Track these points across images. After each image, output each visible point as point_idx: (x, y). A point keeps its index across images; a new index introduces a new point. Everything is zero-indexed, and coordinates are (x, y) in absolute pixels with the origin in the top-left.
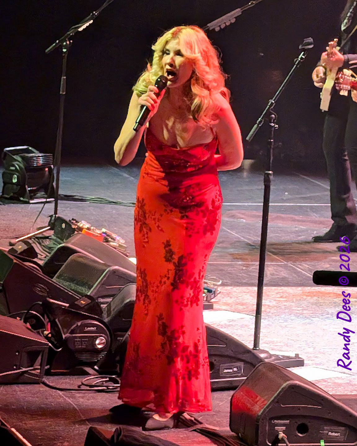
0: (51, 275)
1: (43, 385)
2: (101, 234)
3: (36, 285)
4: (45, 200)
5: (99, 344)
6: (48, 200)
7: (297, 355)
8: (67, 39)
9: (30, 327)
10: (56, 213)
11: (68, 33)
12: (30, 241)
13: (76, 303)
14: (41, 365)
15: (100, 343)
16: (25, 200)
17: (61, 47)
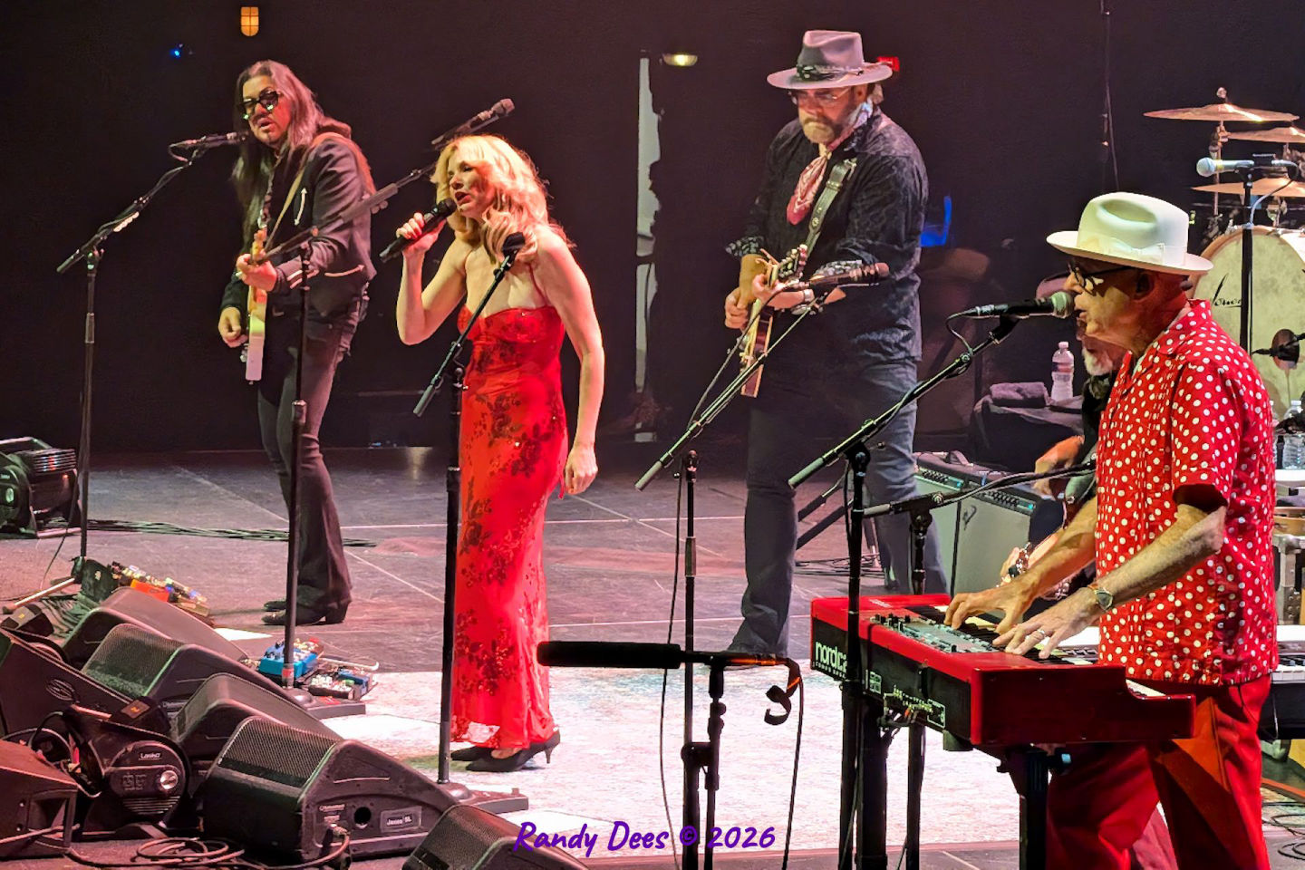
0: (80, 664)
1: (70, 860)
2: (163, 588)
3: (52, 682)
4: (64, 531)
5: (166, 783)
6: (70, 530)
7: (516, 791)
8: (95, 248)
9: (44, 758)
10: (84, 552)
11: (96, 236)
12: (39, 605)
13: (123, 711)
14: (64, 824)
15: (167, 781)
16: (28, 531)
17: (84, 262)
